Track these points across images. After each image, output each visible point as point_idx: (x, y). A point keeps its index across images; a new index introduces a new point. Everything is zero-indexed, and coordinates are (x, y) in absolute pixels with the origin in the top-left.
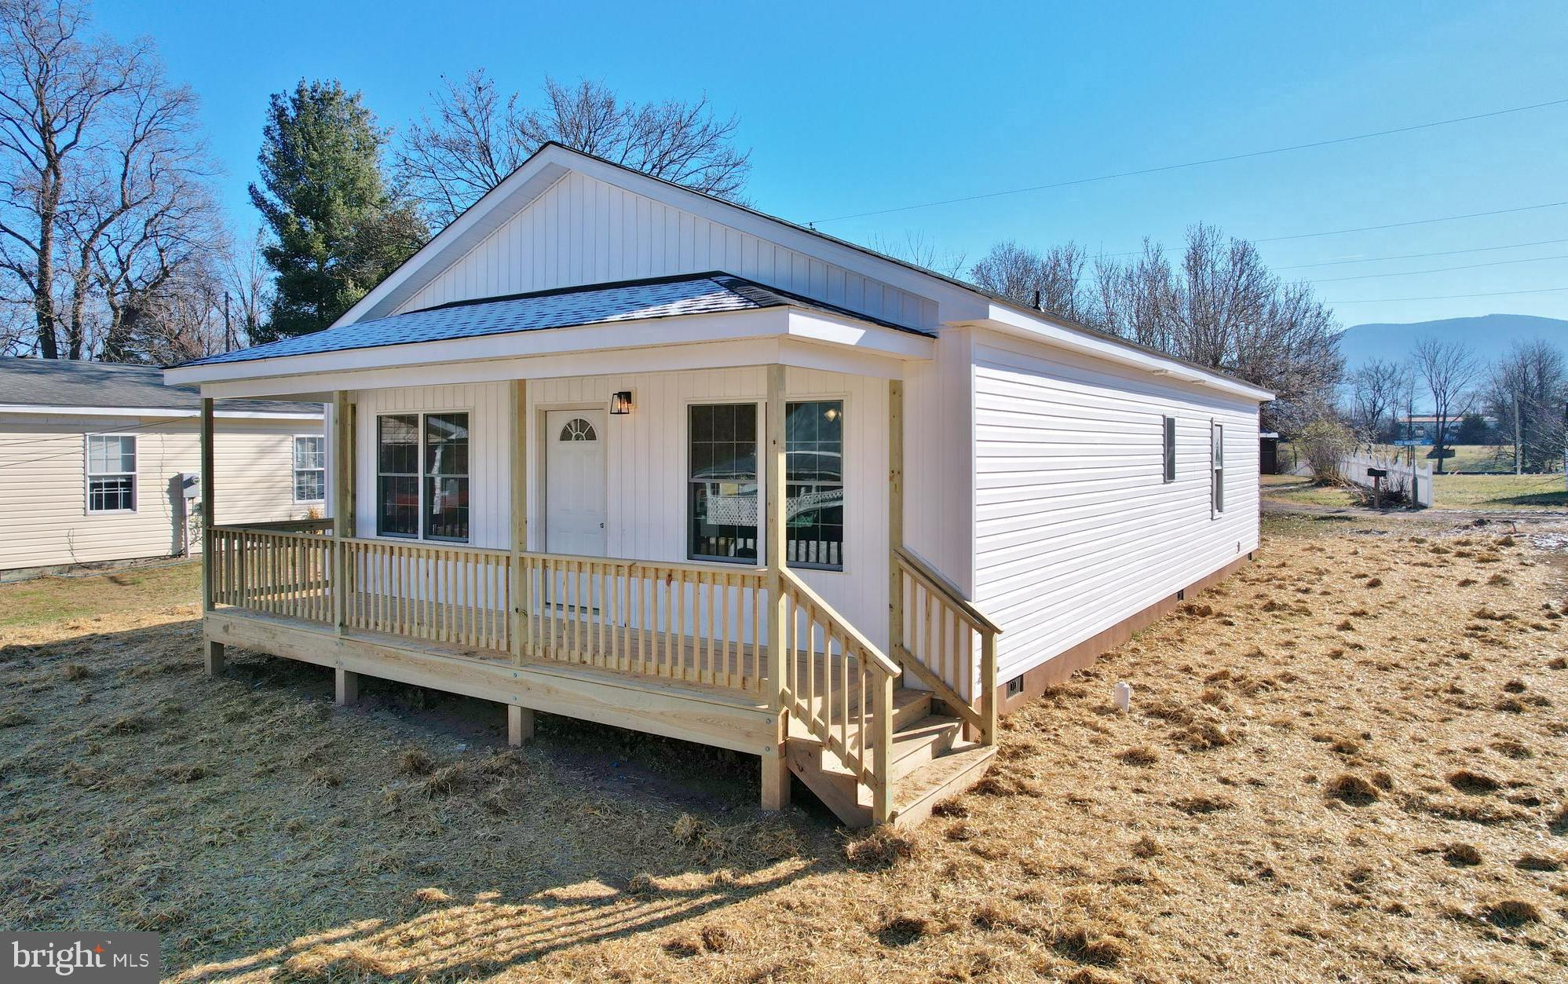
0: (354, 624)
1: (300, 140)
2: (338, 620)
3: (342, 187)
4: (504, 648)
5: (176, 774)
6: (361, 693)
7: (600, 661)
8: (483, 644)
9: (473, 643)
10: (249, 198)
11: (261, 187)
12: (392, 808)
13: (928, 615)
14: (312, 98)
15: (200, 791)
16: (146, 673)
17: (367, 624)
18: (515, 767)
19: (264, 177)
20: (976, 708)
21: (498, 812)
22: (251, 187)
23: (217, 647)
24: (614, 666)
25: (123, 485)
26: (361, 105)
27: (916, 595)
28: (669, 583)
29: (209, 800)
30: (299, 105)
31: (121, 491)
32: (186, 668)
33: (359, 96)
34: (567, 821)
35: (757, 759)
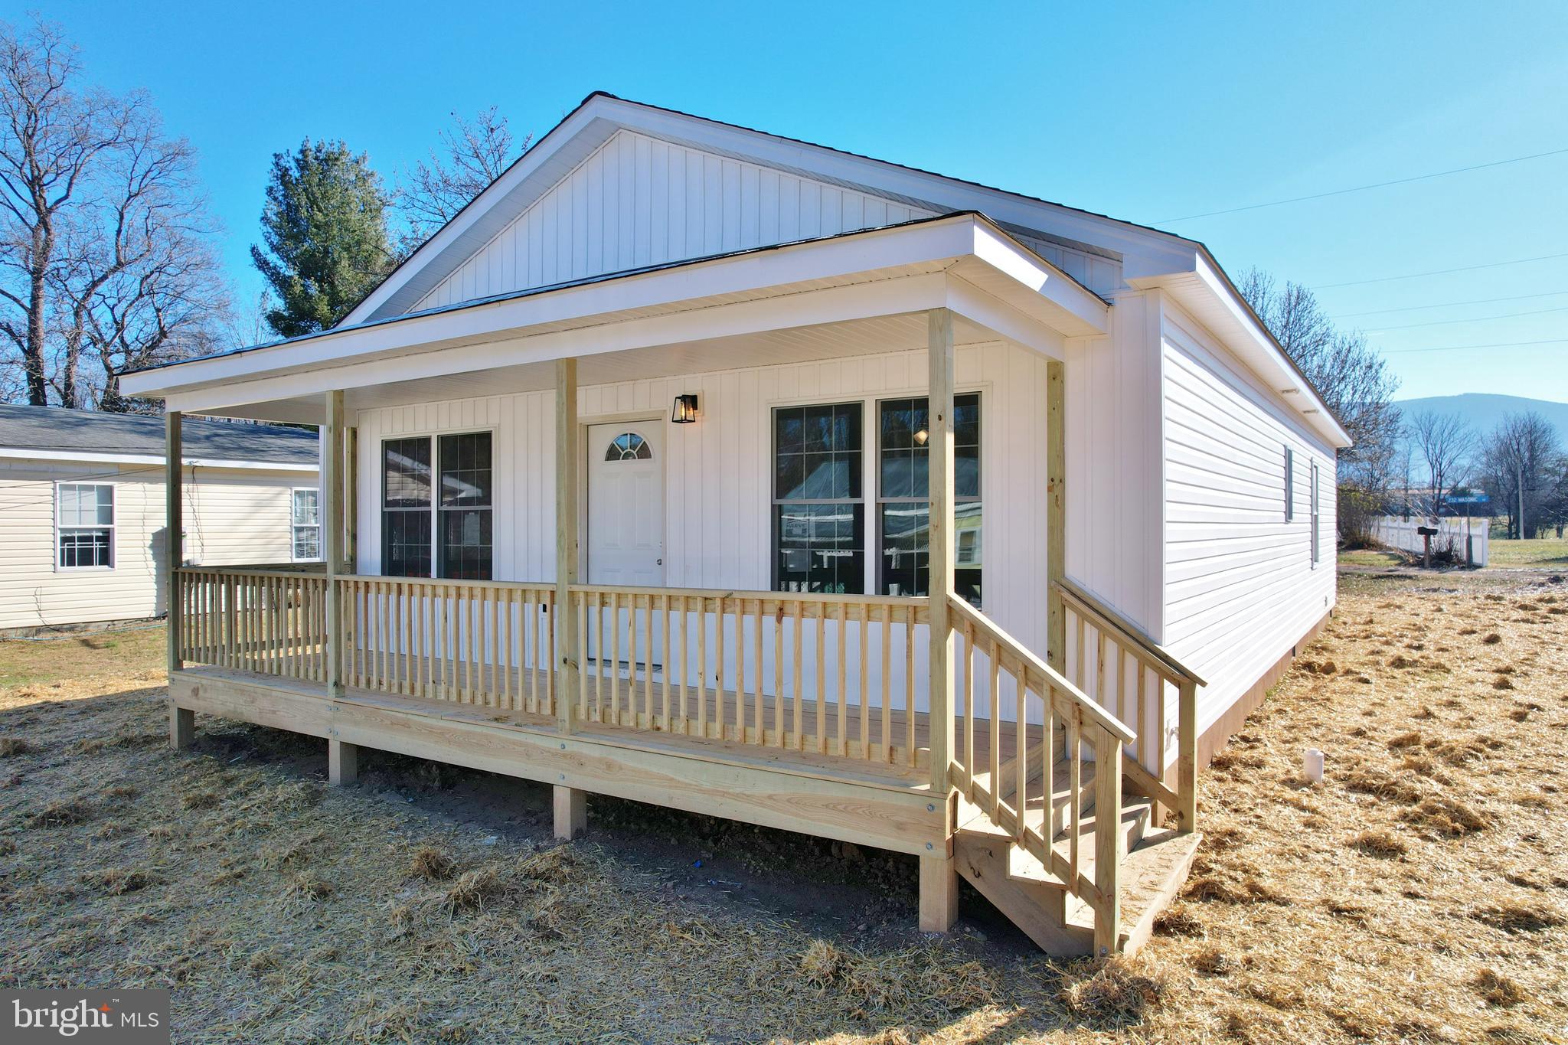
0: (352, 683)
1: (304, 200)
2: (332, 678)
3: (348, 249)
4: (547, 711)
5: (108, 883)
6: (362, 771)
7: (680, 727)
8: (519, 707)
9: (505, 705)
10: (252, 260)
11: (264, 249)
12: (401, 930)
13: (1101, 665)
14: (316, 158)
15: (137, 907)
16: (97, 747)
17: (368, 682)
18: (566, 870)
19: (267, 239)
20: (1170, 783)
21: (550, 936)
22: (253, 249)
23: (186, 715)
24: (701, 733)
25: (98, 539)
26: (366, 167)
27: (1084, 638)
28: (779, 620)
29: (146, 922)
30: (303, 165)
31: (96, 546)
32: (148, 740)
33: (364, 158)
34: (647, 948)
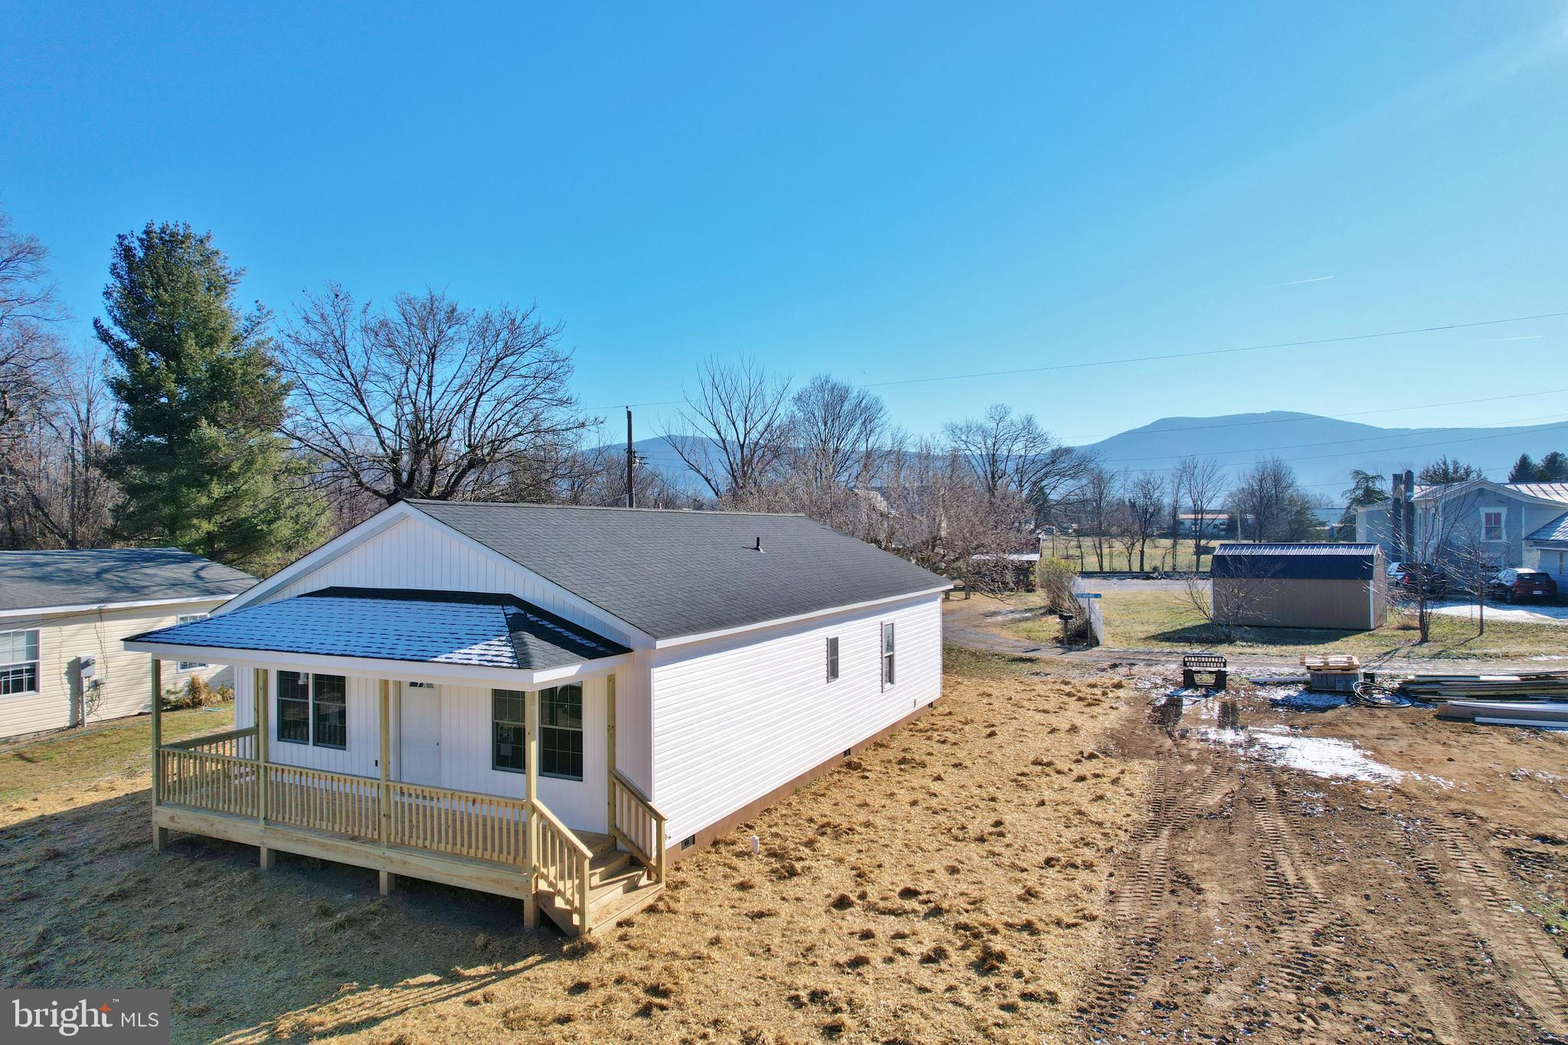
0: (274, 818)
2: (262, 815)
4: (376, 836)
5: (166, 927)
6: (278, 861)
7: (435, 846)
8: (363, 834)
9: (356, 833)
10: (95, 332)
12: (312, 939)
13: (629, 809)
17: (284, 818)
18: (385, 910)
19: (110, 312)
20: (653, 863)
21: (376, 938)
22: (96, 322)
23: (164, 831)
24: (443, 849)
25: (27, 671)
26: (211, 245)
27: (623, 798)
28: (474, 804)
30: (148, 246)
31: (26, 677)
32: (137, 845)
33: (209, 237)
34: (416, 940)
35: (521, 902)
